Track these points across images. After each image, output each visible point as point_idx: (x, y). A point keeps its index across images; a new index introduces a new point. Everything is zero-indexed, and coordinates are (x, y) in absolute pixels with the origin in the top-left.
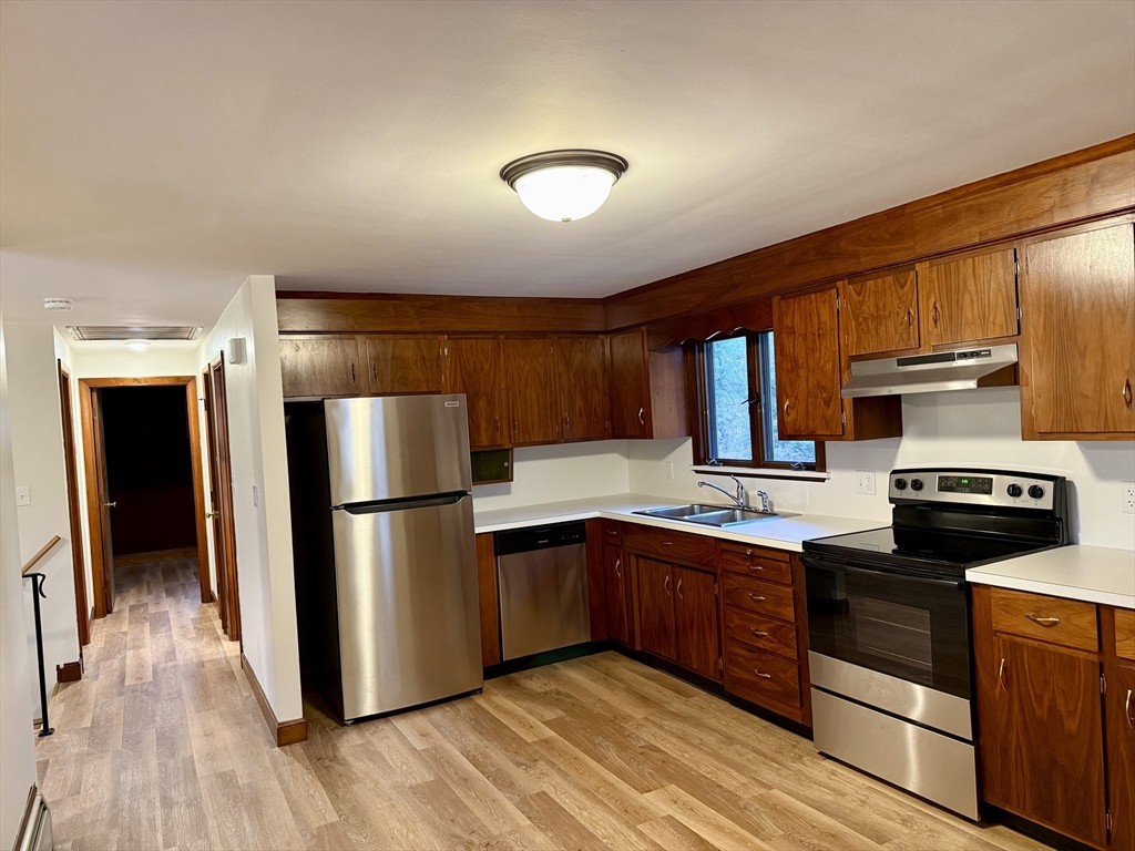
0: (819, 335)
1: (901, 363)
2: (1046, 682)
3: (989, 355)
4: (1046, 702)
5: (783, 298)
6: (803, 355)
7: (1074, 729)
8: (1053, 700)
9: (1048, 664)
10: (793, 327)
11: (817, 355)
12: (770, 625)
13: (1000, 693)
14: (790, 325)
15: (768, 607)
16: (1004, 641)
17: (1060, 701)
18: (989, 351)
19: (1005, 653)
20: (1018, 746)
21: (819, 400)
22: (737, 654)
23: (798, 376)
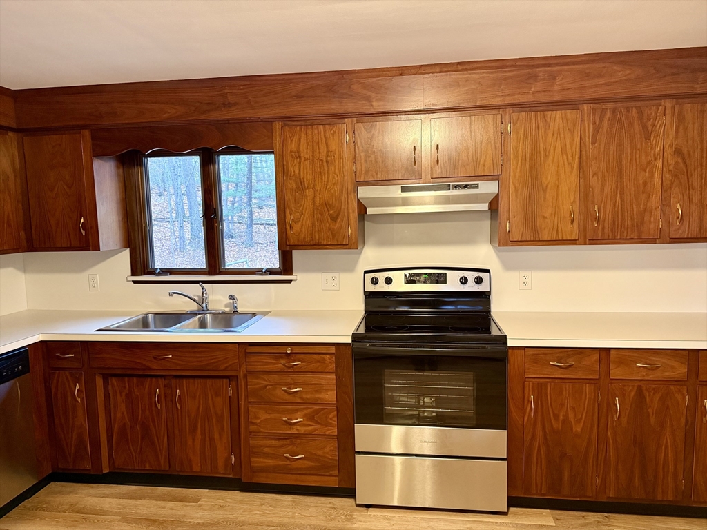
0: (327, 162)
1: (404, 189)
2: (562, 405)
3: (477, 187)
4: (561, 417)
5: (285, 125)
6: (309, 177)
7: (579, 430)
8: (566, 416)
9: (564, 393)
10: (299, 152)
11: (325, 178)
12: (306, 412)
13: (528, 419)
14: (295, 150)
15: (304, 396)
16: (533, 384)
17: (571, 415)
18: (478, 184)
19: (533, 391)
20: (539, 450)
21: (326, 215)
22: (262, 446)
23: (304, 195)
